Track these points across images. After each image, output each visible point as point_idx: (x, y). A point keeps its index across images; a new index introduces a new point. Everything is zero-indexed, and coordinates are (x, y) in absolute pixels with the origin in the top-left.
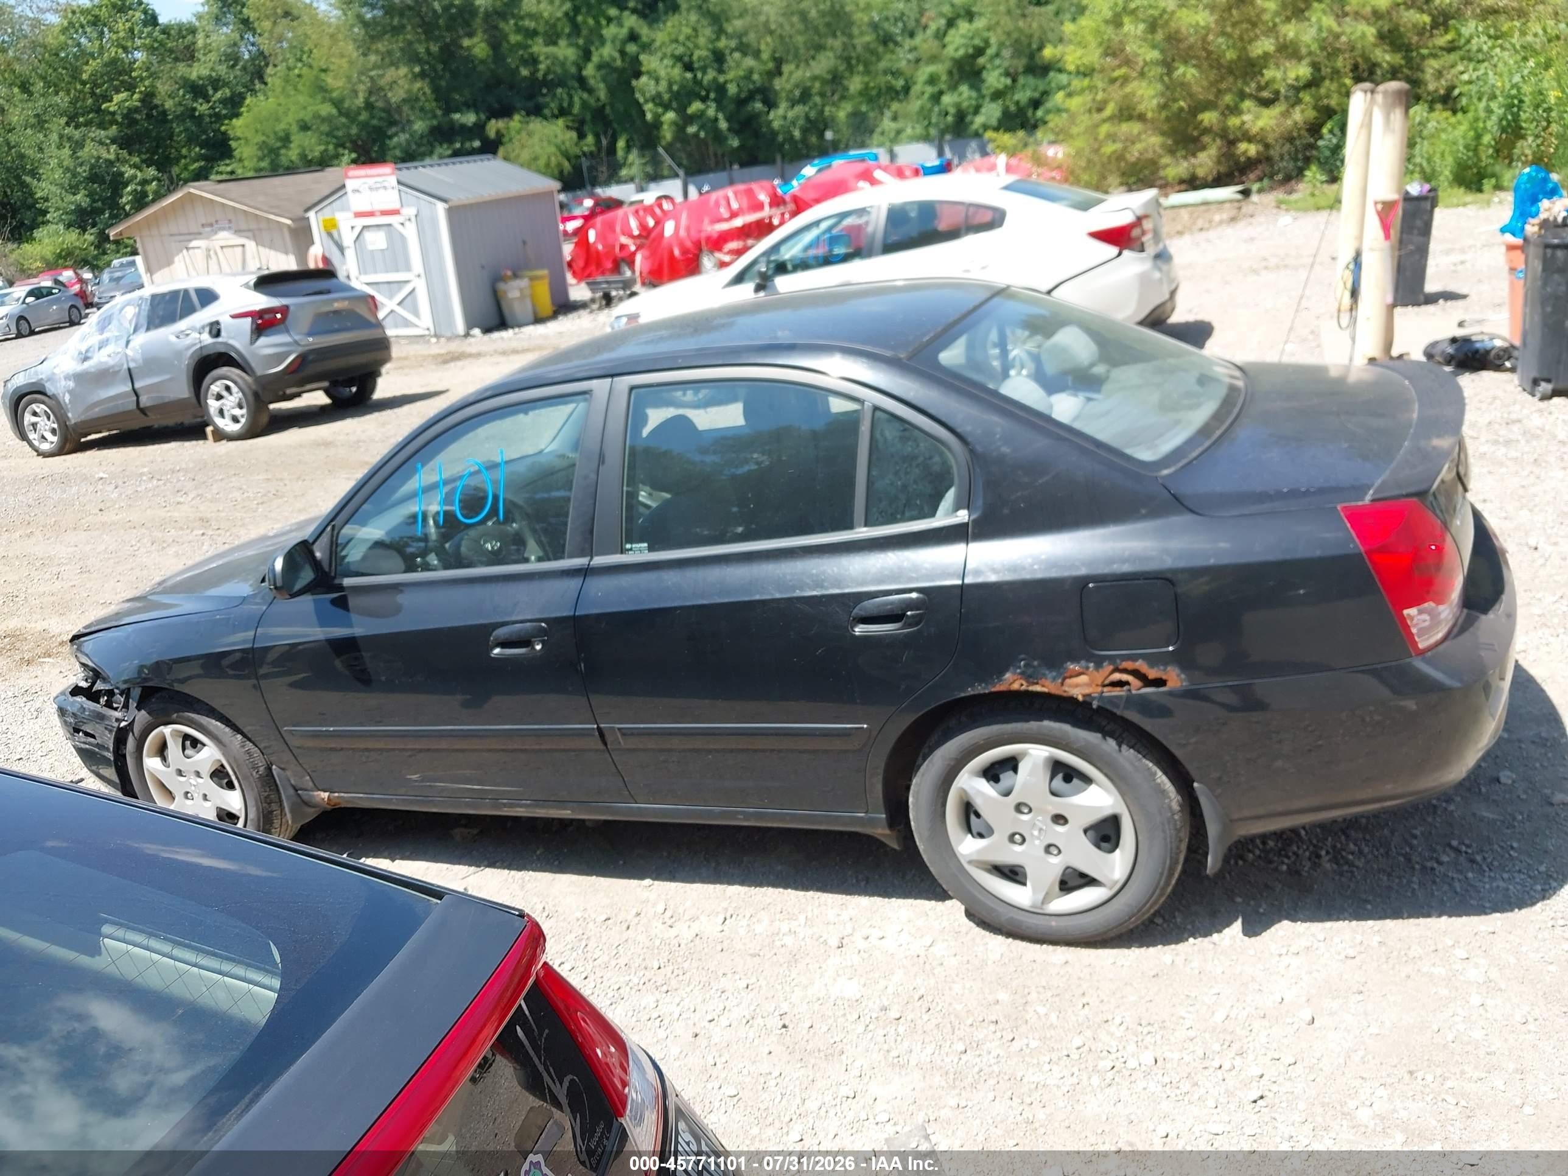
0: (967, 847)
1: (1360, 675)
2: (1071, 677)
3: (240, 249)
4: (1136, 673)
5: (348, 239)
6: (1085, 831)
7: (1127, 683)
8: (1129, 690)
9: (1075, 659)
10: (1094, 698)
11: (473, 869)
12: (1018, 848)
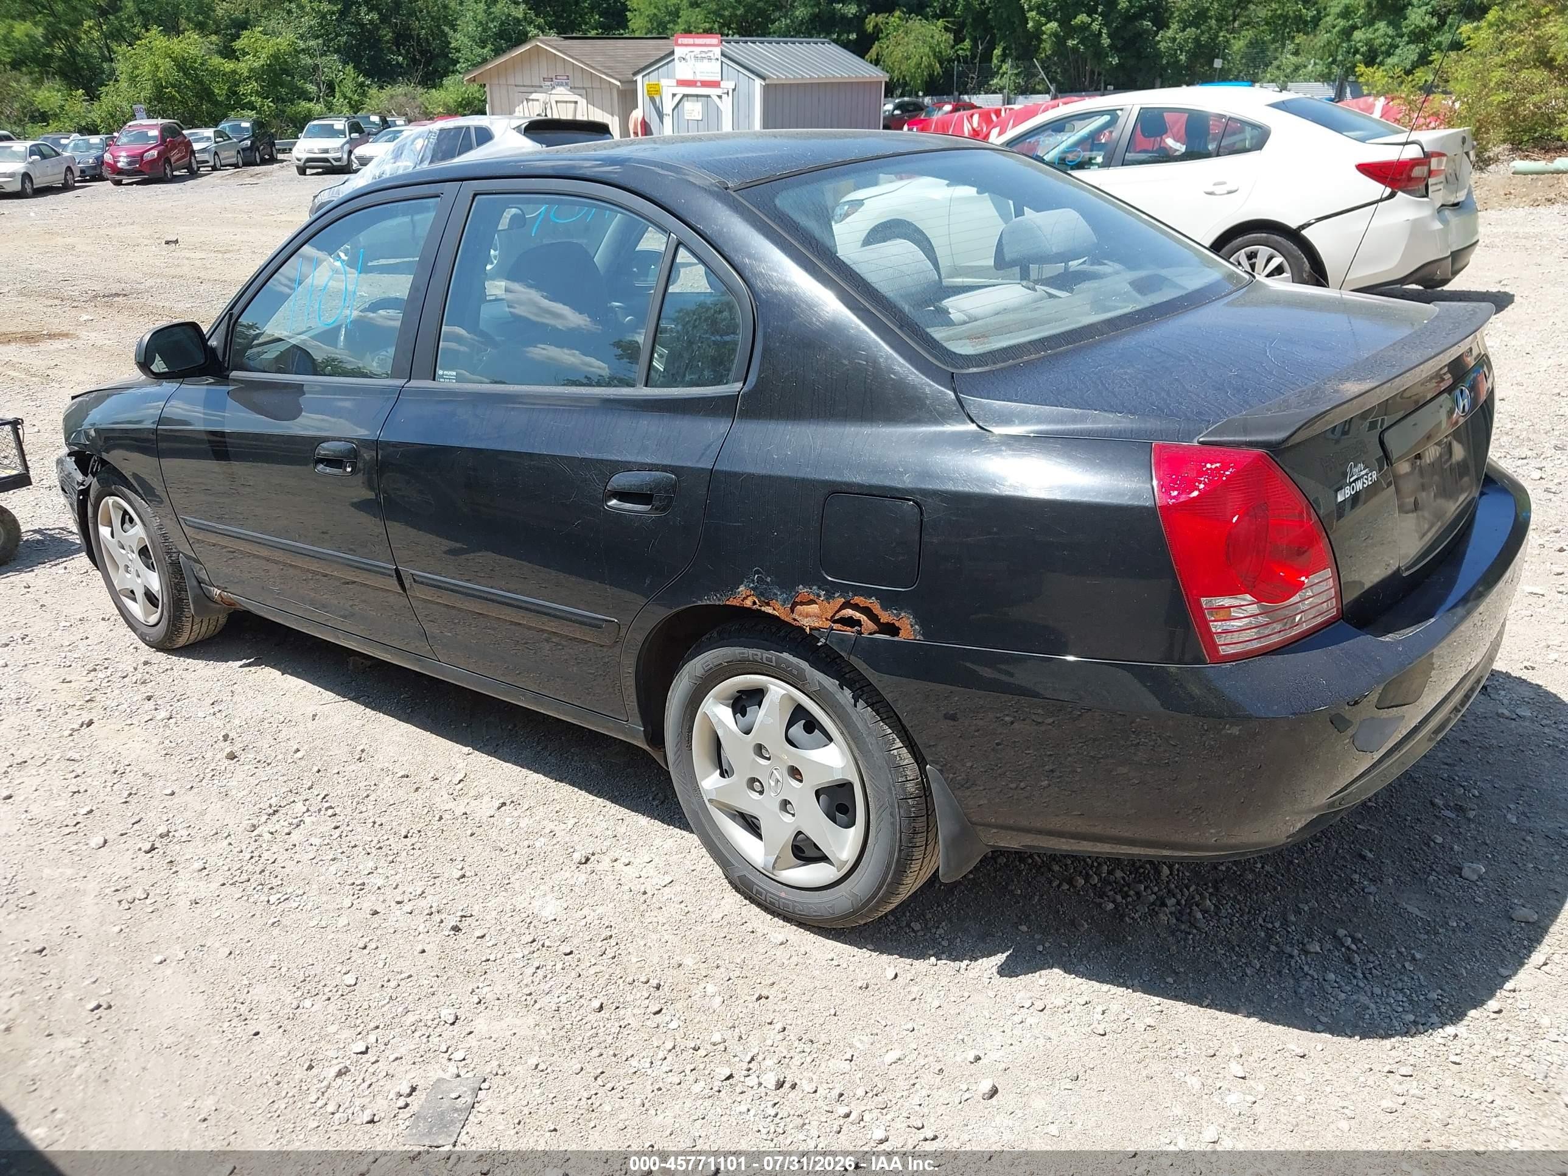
0: (710, 782)
1: (1121, 673)
2: (802, 603)
3: (573, 105)
4: (867, 611)
5: (668, 106)
6: (818, 794)
7: (858, 623)
8: (860, 633)
9: (807, 583)
10: (822, 635)
11: (338, 698)
12: (755, 796)
